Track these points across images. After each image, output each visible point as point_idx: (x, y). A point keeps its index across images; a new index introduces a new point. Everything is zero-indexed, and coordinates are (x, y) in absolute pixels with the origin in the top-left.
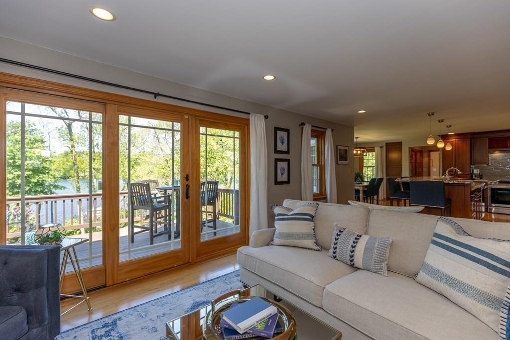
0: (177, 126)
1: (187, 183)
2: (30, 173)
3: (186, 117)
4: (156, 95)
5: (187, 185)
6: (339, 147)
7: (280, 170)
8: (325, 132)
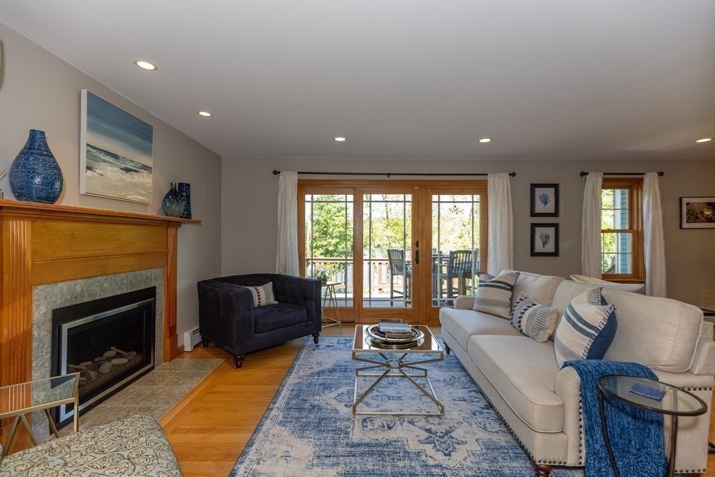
0: (409, 197)
1: (417, 249)
2: (338, 240)
3: (417, 188)
4: (389, 175)
5: (417, 251)
6: (685, 201)
7: (541, 238)
8: (642, 179)
